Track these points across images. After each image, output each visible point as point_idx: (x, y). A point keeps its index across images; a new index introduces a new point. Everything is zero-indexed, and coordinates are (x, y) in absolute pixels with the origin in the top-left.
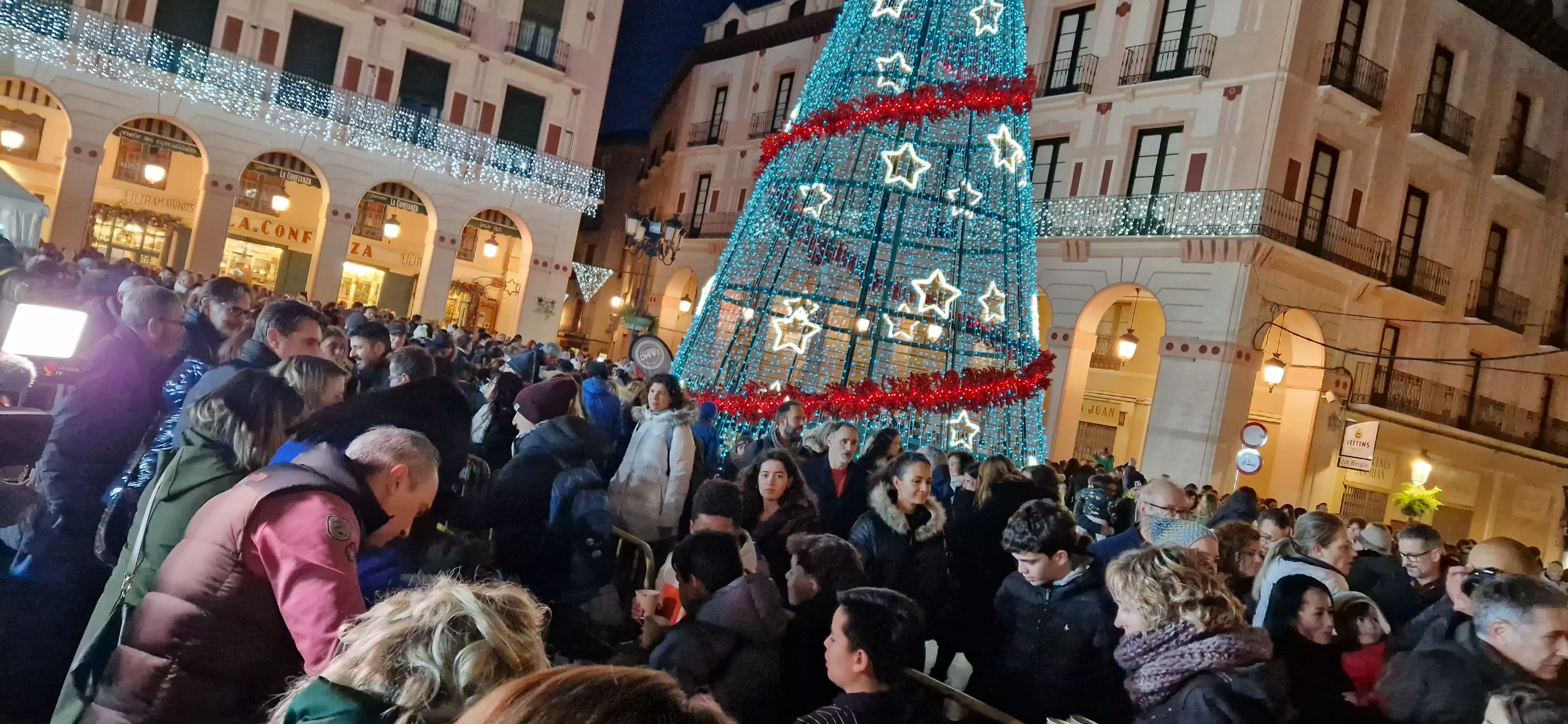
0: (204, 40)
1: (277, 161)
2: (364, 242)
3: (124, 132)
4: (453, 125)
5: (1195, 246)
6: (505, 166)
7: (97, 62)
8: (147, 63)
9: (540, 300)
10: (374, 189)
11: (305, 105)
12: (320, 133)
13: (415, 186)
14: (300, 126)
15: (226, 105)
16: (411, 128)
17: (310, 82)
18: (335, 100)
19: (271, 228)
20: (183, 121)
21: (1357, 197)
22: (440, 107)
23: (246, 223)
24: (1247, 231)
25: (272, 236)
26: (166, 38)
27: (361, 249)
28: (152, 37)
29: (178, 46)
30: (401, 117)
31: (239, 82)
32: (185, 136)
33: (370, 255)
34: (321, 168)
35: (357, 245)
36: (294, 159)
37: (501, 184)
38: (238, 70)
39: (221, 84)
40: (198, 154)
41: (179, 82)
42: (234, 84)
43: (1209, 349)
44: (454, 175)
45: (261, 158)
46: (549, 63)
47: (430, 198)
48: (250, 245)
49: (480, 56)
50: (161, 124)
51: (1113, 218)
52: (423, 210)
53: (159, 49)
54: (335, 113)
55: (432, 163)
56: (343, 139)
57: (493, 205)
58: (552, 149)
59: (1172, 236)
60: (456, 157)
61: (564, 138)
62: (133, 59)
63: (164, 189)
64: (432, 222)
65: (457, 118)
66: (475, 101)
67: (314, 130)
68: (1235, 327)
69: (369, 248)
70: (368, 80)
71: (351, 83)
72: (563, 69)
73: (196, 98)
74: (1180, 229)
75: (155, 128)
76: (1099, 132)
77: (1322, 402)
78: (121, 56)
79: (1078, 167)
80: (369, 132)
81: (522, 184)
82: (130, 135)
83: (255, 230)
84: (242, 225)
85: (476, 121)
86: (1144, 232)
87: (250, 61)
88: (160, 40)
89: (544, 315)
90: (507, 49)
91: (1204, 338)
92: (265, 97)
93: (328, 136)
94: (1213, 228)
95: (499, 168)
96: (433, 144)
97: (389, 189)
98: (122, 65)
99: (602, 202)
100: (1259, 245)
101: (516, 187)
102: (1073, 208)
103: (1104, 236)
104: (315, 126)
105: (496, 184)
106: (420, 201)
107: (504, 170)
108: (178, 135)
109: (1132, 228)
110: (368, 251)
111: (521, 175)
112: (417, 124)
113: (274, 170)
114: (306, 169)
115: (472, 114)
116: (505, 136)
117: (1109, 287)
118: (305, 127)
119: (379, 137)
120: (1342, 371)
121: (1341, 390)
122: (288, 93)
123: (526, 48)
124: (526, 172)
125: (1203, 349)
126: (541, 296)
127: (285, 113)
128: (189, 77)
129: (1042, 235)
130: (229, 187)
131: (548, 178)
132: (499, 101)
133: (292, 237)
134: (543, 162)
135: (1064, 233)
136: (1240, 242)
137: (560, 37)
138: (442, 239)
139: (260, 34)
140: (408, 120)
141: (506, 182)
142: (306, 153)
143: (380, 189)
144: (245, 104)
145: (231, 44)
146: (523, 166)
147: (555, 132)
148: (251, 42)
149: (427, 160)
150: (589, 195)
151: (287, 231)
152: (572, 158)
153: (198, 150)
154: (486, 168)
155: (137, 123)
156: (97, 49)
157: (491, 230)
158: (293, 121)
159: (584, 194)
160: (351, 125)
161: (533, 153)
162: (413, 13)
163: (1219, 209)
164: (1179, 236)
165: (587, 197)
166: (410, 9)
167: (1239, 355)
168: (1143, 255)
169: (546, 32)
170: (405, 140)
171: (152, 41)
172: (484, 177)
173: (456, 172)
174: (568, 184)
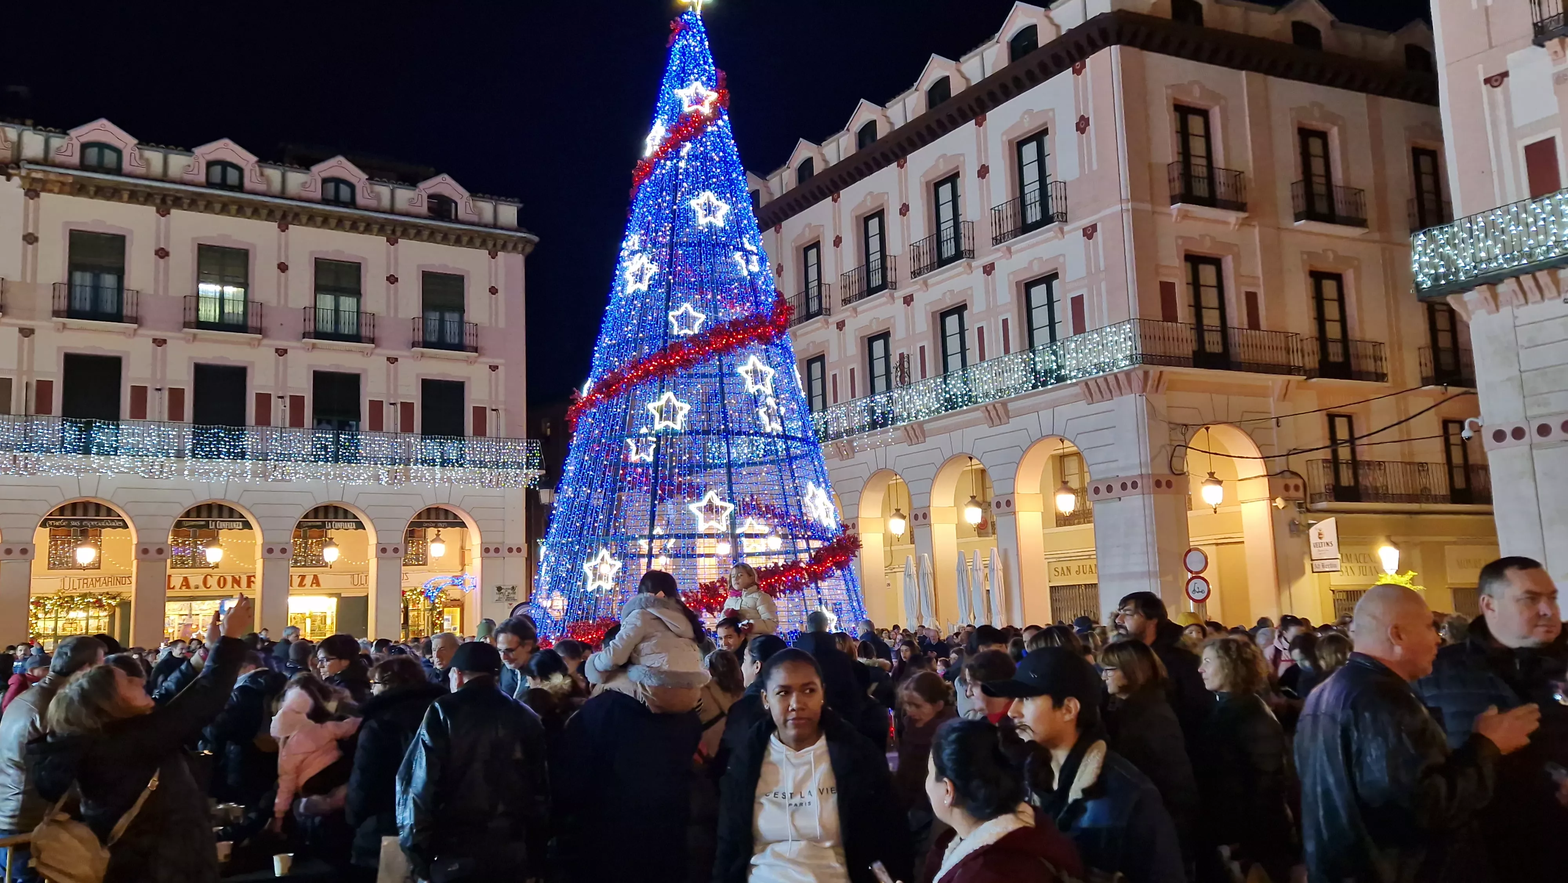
0: (112, 415)
1: (204, 513)
2: (309, 572)
3: (51, 522)
4: (373, 433)
5: (1092, 385)
6: (434, 461)
7: (15, 463)
8: (61, 452)
9: (499, 589)
10: (306, 517)
11: (220, 453)
12: (241, 475)
13: (348, 504)
14: (220, 473)
15: (142, 472)
16: (331, 448)
17: (222, 428)
18: (250, 441)
19: (212, 582)
20: (104, 497)
21: (1251, 299)
22: (358, 417)
23: (186, 583)
24: (1128, 362)
25: (215, 590)
26: (76, 423)
27: (309, 580)
28: (63, 425)
29: (89, 426)
30: (318, 437)
31: (153, 446)
32: (109, 511)
33: (318, 584)
34: (248, 510)
35: (303, 577)
36: (221, 507)
37: (434, 479)
38: (150, 435)
39: (135, 452)
40: (126, 526)
41: (95, 460)
42: (148, 450)
43: (1129, 485)
44: (383, 483)
45: (188, 514)
46: (460, 347)
47: (363, 511)
48: (196, 604)
49: (388, 359)
50: (86, 505)
51: (1016, 376)
52: (360, 526)
53: (71, 435)
54: (253, 453)
55: (358, 477)
56: (265, 477)
57: (431, 503)
58: (480, 430)
59: (1069, 382)
60: (382, 464)
61: (490, 416)
62: (48, 450)
63: (99, 568)
64: (371, 535)
65: (377, 425)
66: (391, 404)
67: (234, 474)
68: (1146, 456)
69: (315, 577)
70: (280, 411)
71: (264, 419)
72: (475, 350)
73: (113, 472)
74: (1073, 374)
75: (80, 511)
76: (990, 292)
77: (1274, 510)
78: (36, 451)
79: (981, 330)
80: (289, 463)
81: (456, 473)
82: (57, 524)
83: (197, 587)
84: (182, 585)
85: (396, 424)
86: (1044, 384)
87: (160, 423)
88: (71, 426)
89: (506, 604)
90: (414, 345)
91: (1121, 475)
92: (180, 455)
93: (249, 477)
94: (1099, 367)
95: (429, 465)
96: (356, 459)
97: (321, 514)
98: (38, 459)
99: (544, 472)
100: (1146, 373)
101: (449, 479)
102: (980, 374)
103: (1013, 395)
104: (234, 470)
105: (429, 481)
106: (356, 517)
107: (434, 465)
108: (103, 511)
109: (1033, 381)
110: (316, 581)
111: (453, 466)
112: (337, 441)
113: (203, 523)
114: (235, 515)
115: (391, 417)
116: (428, 431)
117: (1033, 444)
118: (224, 473)
119: (300, 465)
120: (1287, 474)
121: (1292, 493)
122: (202, 444)
123: (434, 338)
124: (457, 461)
125: (1124, 486)
126: (499, 584)
127: (204, 464)
128: (103, 454)
129: (961, 407)
130: (160, 551)
131: (481, 462)
132: (415, 397)
133: (235, 585)
134: (473, 447)
135: (979, 400)
136: (1128, 374)
137: (466, 318)
138: (384, 550)
139: (166, 394)
140: (326, 441)
141: (438, 476)
142: (230, 499)
143: (312, 515)
144: (162, 466)
145: (139, 411)
146: (453, 456)
147: (480, 413)
148: (158, 405)
149: (352, 475)
150: (527, 468)
151: (229, 580)
152: (502, 434)
153: (123, 521)
154: (415, 467)
155: (62, 511)
156: (12, 450)
157: (435, 527)
158: (211, 471)
159: (522, 469)
160: (270, 460)
161: (460, 441)
162: (312, 335)
163: (1100, 347)
164: (1074, 381)
165: (525, 471)
166: (309, 333)
167: (1158, 484)
168: (1054, 405)
169: (451, 318)
170: (327, 461)
171: (63, 429)
172: (415, 477)
173: (385, 479)
174: (504, 462)
